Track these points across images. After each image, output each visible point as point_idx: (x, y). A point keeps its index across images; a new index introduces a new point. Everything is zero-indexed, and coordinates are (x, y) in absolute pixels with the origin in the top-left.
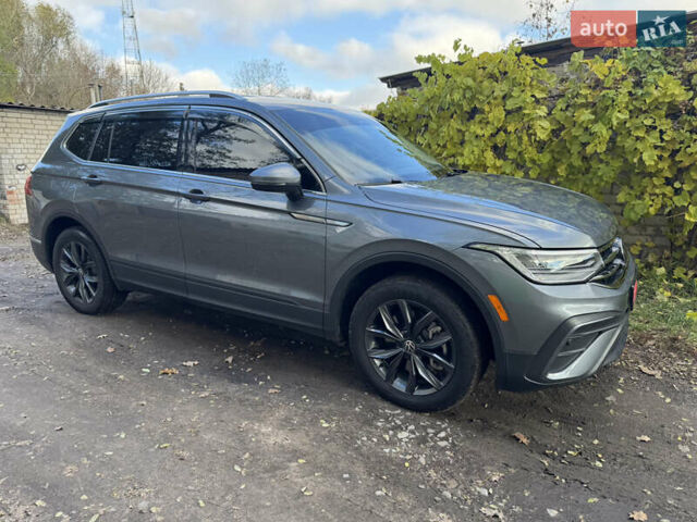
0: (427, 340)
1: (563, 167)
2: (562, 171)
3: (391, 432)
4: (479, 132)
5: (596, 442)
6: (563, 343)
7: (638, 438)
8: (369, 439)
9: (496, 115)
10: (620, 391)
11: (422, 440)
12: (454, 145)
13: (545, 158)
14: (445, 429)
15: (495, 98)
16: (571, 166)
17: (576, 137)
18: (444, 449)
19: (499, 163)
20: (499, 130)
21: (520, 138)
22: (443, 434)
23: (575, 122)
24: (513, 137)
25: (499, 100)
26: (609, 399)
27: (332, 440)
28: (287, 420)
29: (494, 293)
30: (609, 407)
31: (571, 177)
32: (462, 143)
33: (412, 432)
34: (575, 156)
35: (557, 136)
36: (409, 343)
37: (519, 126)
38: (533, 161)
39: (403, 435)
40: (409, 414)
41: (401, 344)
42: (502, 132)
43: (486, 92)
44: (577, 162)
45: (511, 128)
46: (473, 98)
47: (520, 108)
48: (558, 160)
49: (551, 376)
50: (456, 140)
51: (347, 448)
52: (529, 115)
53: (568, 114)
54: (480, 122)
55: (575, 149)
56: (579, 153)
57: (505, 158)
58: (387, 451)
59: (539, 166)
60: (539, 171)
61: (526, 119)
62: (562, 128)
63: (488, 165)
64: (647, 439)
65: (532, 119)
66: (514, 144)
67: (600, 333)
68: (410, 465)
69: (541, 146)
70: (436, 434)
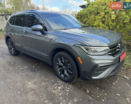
0: (67, 66)
1: (118, 26)
2: (118, 27)
3: (57, 87)
4: (99, 18)
5: (106, 94)
6: (96, 70)
7: (117, 95)
8: (51, 88)
9: (103, 14)
10: (117, 82)
11: (63, 89)
12: (93, 21)
13: (114, 24)
14: (70, 87)
15: (103, 10)
16: (120, 25)
17: (122, 19)
18: (67, 92)
19: (103, 25)
20: (103, 17)
21: (108, 19)
22: (69, 88)
23: (121, 15)
24: (106, 19)
25: (104, 10)
26: (113, 83)
27: (43, 87)
28: (36, 82)
29: (79, 57)
30: (113, 85)
31: (120, 28)
32: (95, 20)
33: (62, 87)
34: (121, 23)
35: (117, 18)
36: (64, 67)
37: (108, 16)
38: (111, 25)
39: (59, 88)
40: (64, 82)
41: (63, 67)
42: (104, 18)
43: (101, 8)
44: (122, 25)
45: (106, 17)
46: (97, 10)
47: (109, 12)
48: (117, 24)
49: (94, 78)
50: (94, 19)
51: (45, 90)
52: (110, 13)
53: (120, 13)
54: (99, 15)
55: (121, 21)
56: (122, 22)
57: (105, 24)
58: (53, 91)
59: (113, 26)
60: (112, 27)
61: (109, 14)
62: (118, 16)
63: (100, 25)
64: (119, 95)
65: (111, 14)
66: (106, 20)
67: (108, 68)
68: (57, 95)
69: (113, 21)
70: (67, 88)
